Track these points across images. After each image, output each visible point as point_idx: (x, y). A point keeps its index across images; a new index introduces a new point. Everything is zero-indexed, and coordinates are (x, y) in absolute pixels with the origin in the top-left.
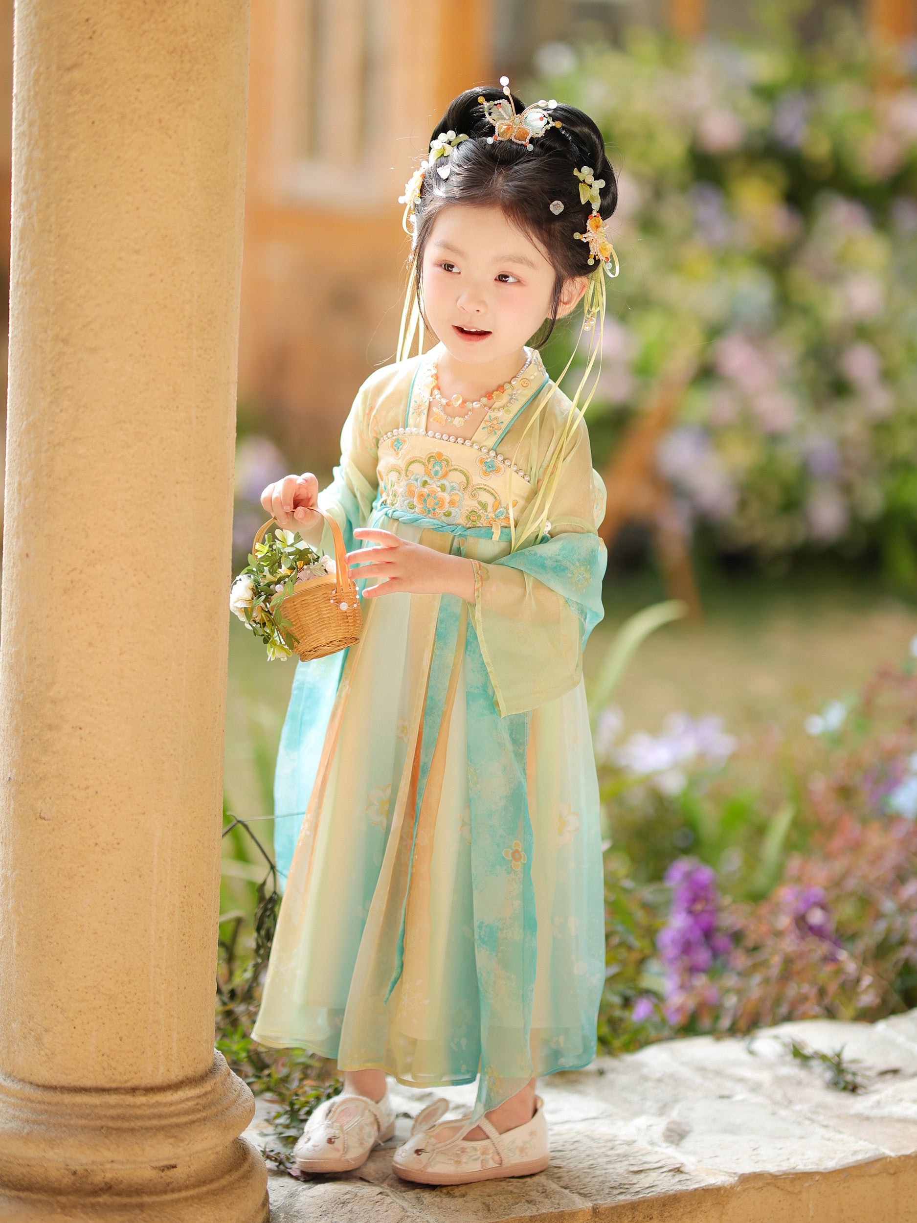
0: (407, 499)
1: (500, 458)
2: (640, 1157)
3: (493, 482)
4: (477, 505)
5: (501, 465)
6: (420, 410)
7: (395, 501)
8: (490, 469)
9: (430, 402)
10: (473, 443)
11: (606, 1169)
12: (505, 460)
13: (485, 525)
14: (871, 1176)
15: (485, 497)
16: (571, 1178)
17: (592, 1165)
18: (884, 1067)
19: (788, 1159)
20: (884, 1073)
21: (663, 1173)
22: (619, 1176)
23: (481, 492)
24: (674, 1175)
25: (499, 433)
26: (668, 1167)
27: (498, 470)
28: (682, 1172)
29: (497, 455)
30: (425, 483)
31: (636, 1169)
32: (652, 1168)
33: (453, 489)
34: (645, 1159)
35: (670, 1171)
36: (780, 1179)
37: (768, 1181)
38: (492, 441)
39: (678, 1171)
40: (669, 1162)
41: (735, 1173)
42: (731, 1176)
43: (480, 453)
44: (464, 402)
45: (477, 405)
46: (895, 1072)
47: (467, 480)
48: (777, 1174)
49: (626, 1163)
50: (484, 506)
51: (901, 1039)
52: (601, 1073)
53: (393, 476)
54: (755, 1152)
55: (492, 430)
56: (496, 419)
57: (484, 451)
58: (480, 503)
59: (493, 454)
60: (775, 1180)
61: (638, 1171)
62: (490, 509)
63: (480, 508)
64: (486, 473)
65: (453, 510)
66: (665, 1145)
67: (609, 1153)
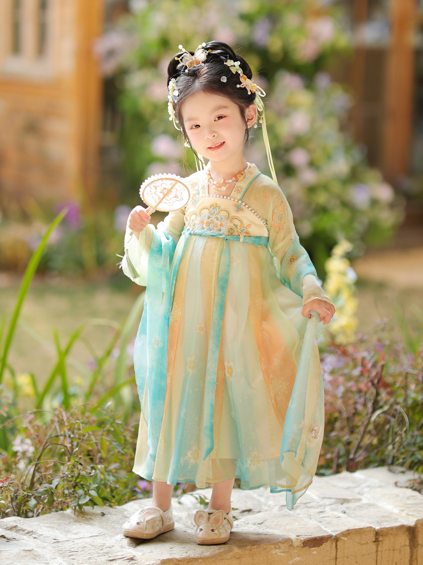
0: (200, 226)
1: (244, 204)
2: (114, 553)
3: (240, 215)
4: (233, 225)
5: (244, 208)
6: (204, 188)
7: (195, 228)
8: (239, 209)
9: (208, 184)
10: (231, 198)
11: (96, 559)
12: (245, 205)
13: (236, 234)
14: (227, 559)
15: (236, 222)
16: (79, 564)
17: (90, 557)
18: (244, 509)
19: (186, 552)
20: (244, 511)
21: (124, 560)
22: (102, 562)
23: (234, 220)
24: (130, 561)
25: (242, 193)
26: (127, 557)
27: (242, 210)
28: (134, 560)
29: (242, 202)
30: (209, 218)
31: (111, 559)
32: (119, 558)
33: (222, 218)
34: (116, 554)
35: (128, 559)
36: (181, 561)
37: (175, 563)
38: (239, 196)
39: (132, 559)
40: (127, 555)
41: (159, 559)
42: (157, 561)
43: (235, 202)
44: (224, 180)
45: (231, 181)
46: (249, 511)
47: (229, 214)
48: (180, 559)
49: (108, 556)
50: (236, 226)
51: (255, 495)
52: (103, 514)
53: (193, 217)
54: (171, 550)
55: (238, 191)
56: (240, 187)
57: (236, 200)
58: (234, 225)
59: (240, 202)
60: (179, 562)
61: (112, 560)
62: (239, 228)
63: (234, 227)
64: (237, 211)
65: (222, 228)
66: (128, 547)
67: (99, 552)
